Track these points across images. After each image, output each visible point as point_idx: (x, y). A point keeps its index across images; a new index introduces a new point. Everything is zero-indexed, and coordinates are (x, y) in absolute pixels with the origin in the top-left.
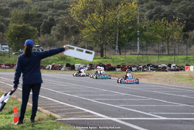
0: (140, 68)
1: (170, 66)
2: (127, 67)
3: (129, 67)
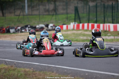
0: (18, 30)
1: (47, 26)
2: (5, 29)
3: (7, 29)
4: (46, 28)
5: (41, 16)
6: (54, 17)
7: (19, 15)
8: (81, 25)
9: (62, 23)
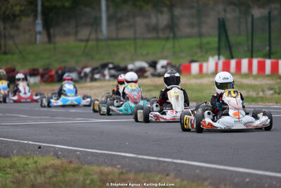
1: (153, 65)
2: (53, 73)
3: (60, 72)
4: (150, 71)
5: (139, 42)
6: (169, 44)
7: (87, 40)
8: (233, 63)
9: (189, 59)
